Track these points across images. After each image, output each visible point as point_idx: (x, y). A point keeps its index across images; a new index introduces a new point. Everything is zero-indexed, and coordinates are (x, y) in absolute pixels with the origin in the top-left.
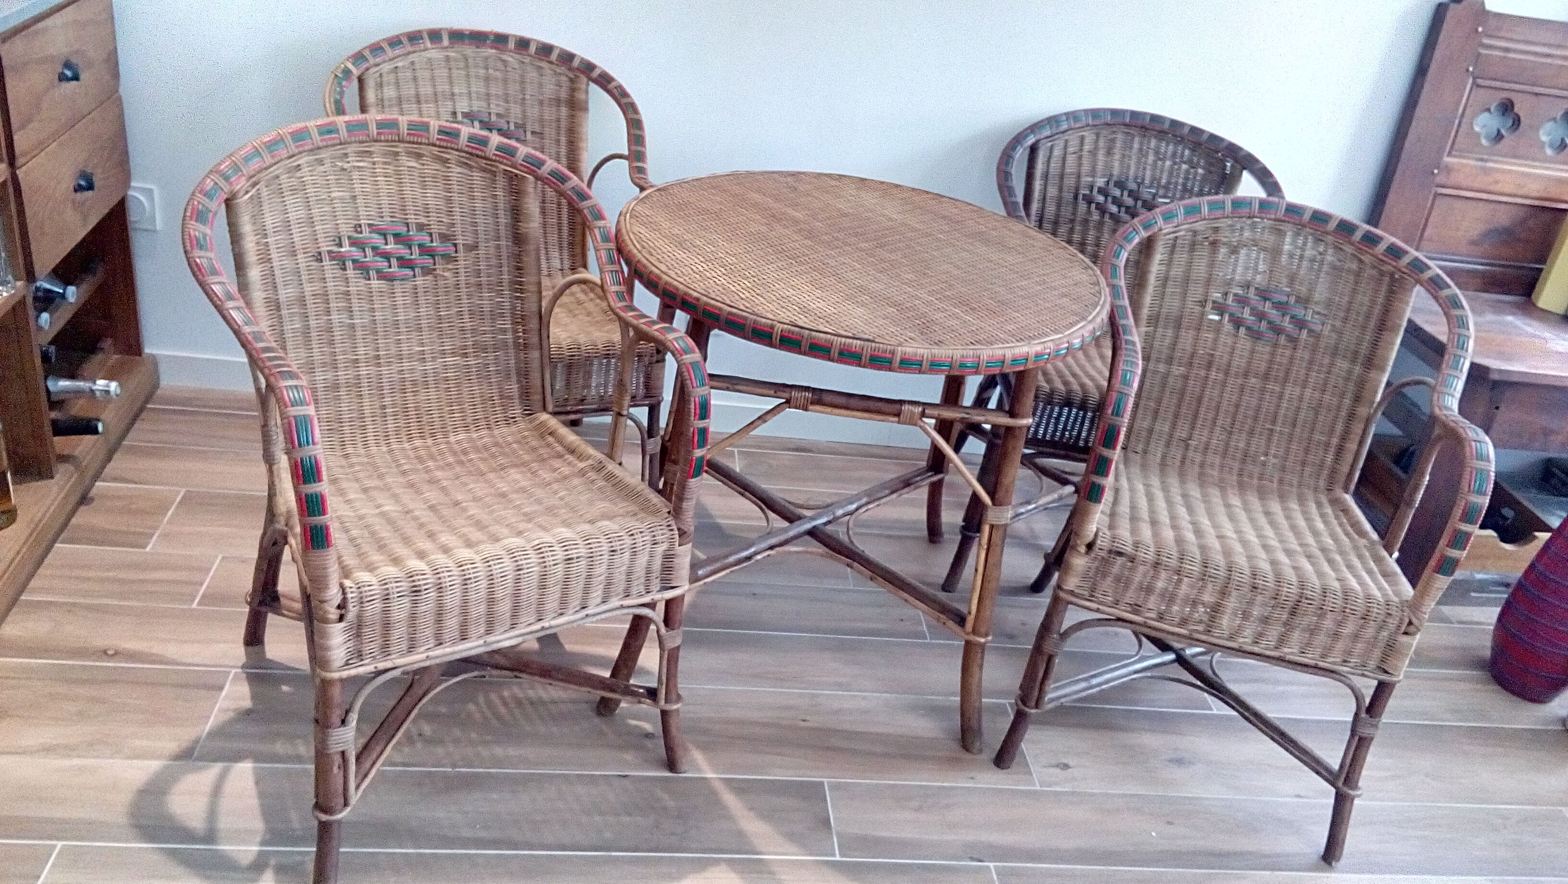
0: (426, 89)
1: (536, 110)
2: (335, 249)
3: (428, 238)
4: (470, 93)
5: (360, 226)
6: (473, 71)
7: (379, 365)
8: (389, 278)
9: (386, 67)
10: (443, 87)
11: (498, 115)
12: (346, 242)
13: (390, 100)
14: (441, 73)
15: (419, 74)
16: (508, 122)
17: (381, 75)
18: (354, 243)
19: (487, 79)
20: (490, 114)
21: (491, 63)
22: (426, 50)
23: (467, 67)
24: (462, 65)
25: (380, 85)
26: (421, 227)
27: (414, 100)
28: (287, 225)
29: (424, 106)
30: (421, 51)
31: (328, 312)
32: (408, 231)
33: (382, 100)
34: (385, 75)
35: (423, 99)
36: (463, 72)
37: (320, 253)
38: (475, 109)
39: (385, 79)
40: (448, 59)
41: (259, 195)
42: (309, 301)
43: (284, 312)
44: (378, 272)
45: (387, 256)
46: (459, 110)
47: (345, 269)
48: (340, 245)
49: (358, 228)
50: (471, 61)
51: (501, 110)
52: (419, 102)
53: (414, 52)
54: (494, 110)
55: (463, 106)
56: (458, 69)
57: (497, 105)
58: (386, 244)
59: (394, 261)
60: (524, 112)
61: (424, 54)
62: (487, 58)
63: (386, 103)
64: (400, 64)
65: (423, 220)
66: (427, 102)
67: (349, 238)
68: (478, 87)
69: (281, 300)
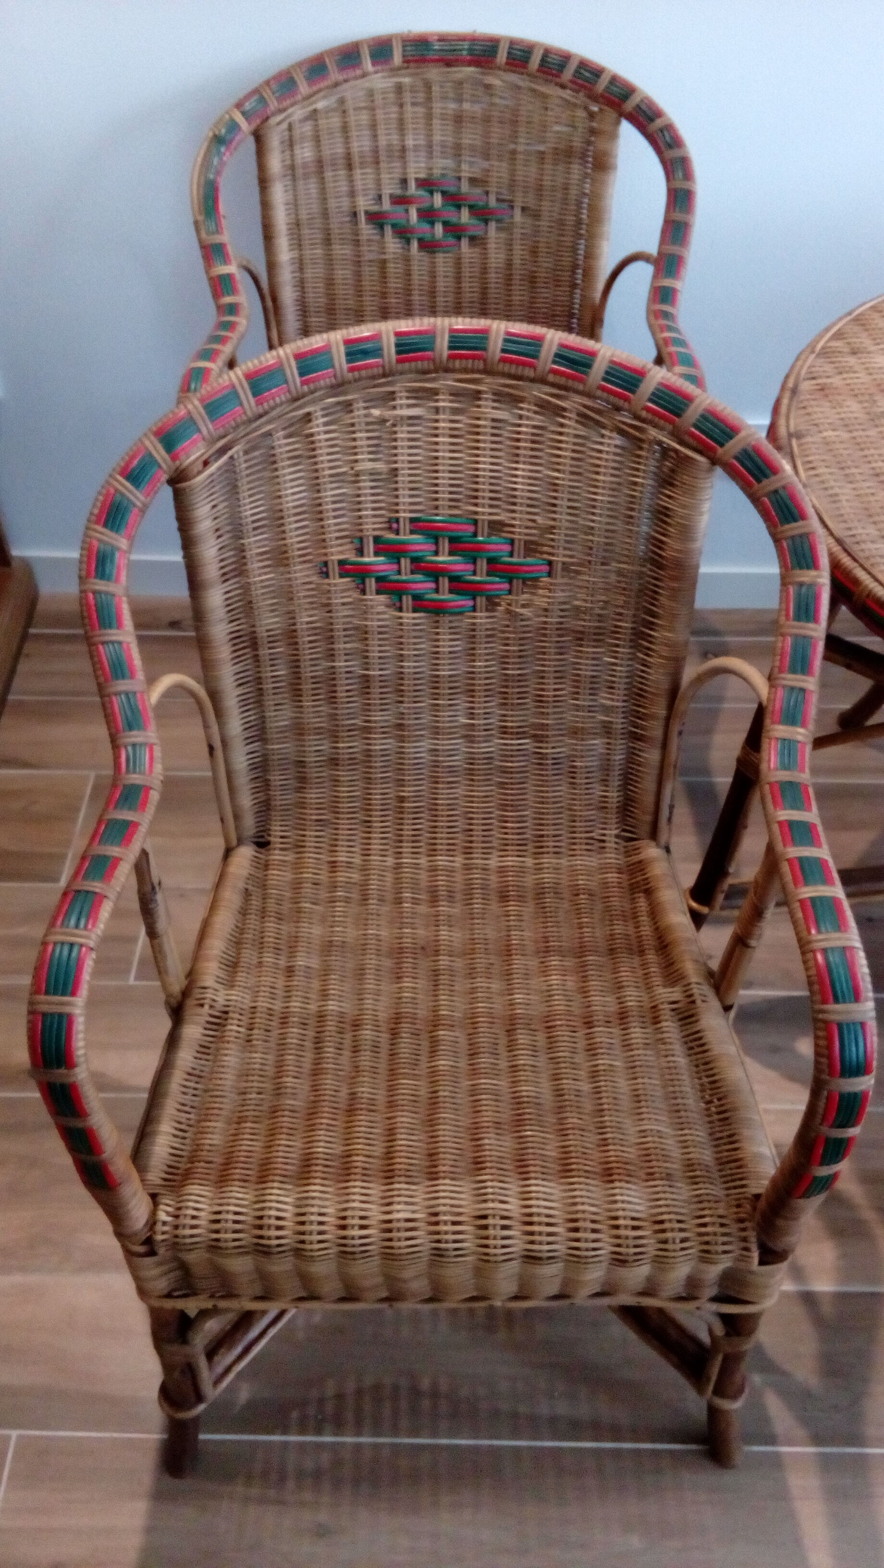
0: (361, 144)
1: (533, 170)
2: (352, 557)
3: (508, 548)
4: (430, 146)
5: (397, 521)
6: (437, 107)
7: (402, 738)
8: (437, 609)
9: (298, 113)
10: (387, 138)
11: (473, 181)
12: (370, 547)
13: (305, 166)
14: (387, 114)
15: (352, 118)
16: (487, 193)
17: (290, 128)
18: (382, 547)
19: (458, 119)
20: (459, 179)
21: (467, 89)
22: (364, 75)
23: (429, 99)
24: (421, 97)
25: (290, 144)
26: (496, 527)
27: (341, 162)
28: (277, 518)
29: (358, 173)
30: (356, 78)
31: (331, 655)
32: (475, 535)
33: (292, 167)
34: (296, 126)
35: (356, 159)
36: (421, 110)
37: (326, 564)
38: (437, 172)
39: (297, 133)
40: (399, 89)
41: (231, 467)
42: (304, 639)
43: (264, 652)
44: (417, 598)
45: (435, 573)
46: (412, 177)
47: (363, 592)
48: (360, 552)
49: (393, 524)
50: (435, 89)
51: (476, 172)
52: (350, 167)
53: (346, 81)
54: (466, 171)
55: (416, 169)
56: (414, 104)
57: (471, 164)
58: (436, 553)
59: (445, 583)
60: (513, 173)
61: (365, 83)
62: (460, 83)
63: (299, 172)
64: (320, 105)
65: (503, 517)
66: (363, 165)
67: (377, 539)
68: (441, 134)
69: (259, 635)
